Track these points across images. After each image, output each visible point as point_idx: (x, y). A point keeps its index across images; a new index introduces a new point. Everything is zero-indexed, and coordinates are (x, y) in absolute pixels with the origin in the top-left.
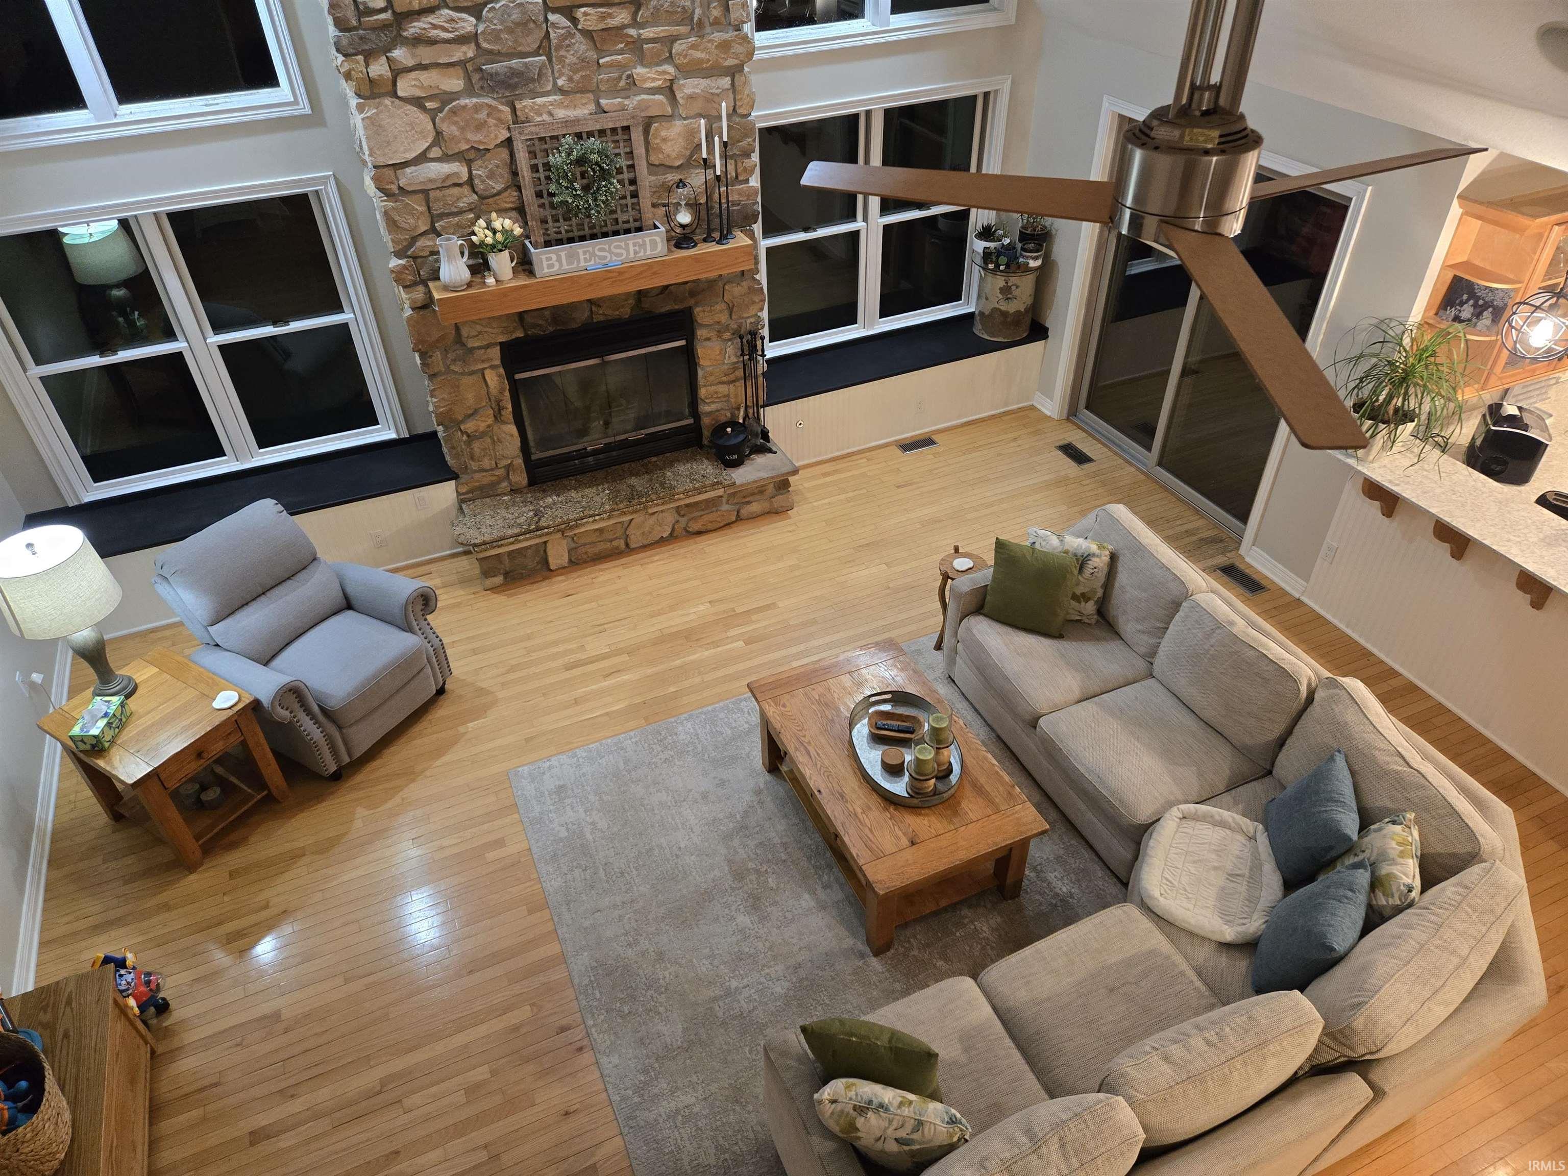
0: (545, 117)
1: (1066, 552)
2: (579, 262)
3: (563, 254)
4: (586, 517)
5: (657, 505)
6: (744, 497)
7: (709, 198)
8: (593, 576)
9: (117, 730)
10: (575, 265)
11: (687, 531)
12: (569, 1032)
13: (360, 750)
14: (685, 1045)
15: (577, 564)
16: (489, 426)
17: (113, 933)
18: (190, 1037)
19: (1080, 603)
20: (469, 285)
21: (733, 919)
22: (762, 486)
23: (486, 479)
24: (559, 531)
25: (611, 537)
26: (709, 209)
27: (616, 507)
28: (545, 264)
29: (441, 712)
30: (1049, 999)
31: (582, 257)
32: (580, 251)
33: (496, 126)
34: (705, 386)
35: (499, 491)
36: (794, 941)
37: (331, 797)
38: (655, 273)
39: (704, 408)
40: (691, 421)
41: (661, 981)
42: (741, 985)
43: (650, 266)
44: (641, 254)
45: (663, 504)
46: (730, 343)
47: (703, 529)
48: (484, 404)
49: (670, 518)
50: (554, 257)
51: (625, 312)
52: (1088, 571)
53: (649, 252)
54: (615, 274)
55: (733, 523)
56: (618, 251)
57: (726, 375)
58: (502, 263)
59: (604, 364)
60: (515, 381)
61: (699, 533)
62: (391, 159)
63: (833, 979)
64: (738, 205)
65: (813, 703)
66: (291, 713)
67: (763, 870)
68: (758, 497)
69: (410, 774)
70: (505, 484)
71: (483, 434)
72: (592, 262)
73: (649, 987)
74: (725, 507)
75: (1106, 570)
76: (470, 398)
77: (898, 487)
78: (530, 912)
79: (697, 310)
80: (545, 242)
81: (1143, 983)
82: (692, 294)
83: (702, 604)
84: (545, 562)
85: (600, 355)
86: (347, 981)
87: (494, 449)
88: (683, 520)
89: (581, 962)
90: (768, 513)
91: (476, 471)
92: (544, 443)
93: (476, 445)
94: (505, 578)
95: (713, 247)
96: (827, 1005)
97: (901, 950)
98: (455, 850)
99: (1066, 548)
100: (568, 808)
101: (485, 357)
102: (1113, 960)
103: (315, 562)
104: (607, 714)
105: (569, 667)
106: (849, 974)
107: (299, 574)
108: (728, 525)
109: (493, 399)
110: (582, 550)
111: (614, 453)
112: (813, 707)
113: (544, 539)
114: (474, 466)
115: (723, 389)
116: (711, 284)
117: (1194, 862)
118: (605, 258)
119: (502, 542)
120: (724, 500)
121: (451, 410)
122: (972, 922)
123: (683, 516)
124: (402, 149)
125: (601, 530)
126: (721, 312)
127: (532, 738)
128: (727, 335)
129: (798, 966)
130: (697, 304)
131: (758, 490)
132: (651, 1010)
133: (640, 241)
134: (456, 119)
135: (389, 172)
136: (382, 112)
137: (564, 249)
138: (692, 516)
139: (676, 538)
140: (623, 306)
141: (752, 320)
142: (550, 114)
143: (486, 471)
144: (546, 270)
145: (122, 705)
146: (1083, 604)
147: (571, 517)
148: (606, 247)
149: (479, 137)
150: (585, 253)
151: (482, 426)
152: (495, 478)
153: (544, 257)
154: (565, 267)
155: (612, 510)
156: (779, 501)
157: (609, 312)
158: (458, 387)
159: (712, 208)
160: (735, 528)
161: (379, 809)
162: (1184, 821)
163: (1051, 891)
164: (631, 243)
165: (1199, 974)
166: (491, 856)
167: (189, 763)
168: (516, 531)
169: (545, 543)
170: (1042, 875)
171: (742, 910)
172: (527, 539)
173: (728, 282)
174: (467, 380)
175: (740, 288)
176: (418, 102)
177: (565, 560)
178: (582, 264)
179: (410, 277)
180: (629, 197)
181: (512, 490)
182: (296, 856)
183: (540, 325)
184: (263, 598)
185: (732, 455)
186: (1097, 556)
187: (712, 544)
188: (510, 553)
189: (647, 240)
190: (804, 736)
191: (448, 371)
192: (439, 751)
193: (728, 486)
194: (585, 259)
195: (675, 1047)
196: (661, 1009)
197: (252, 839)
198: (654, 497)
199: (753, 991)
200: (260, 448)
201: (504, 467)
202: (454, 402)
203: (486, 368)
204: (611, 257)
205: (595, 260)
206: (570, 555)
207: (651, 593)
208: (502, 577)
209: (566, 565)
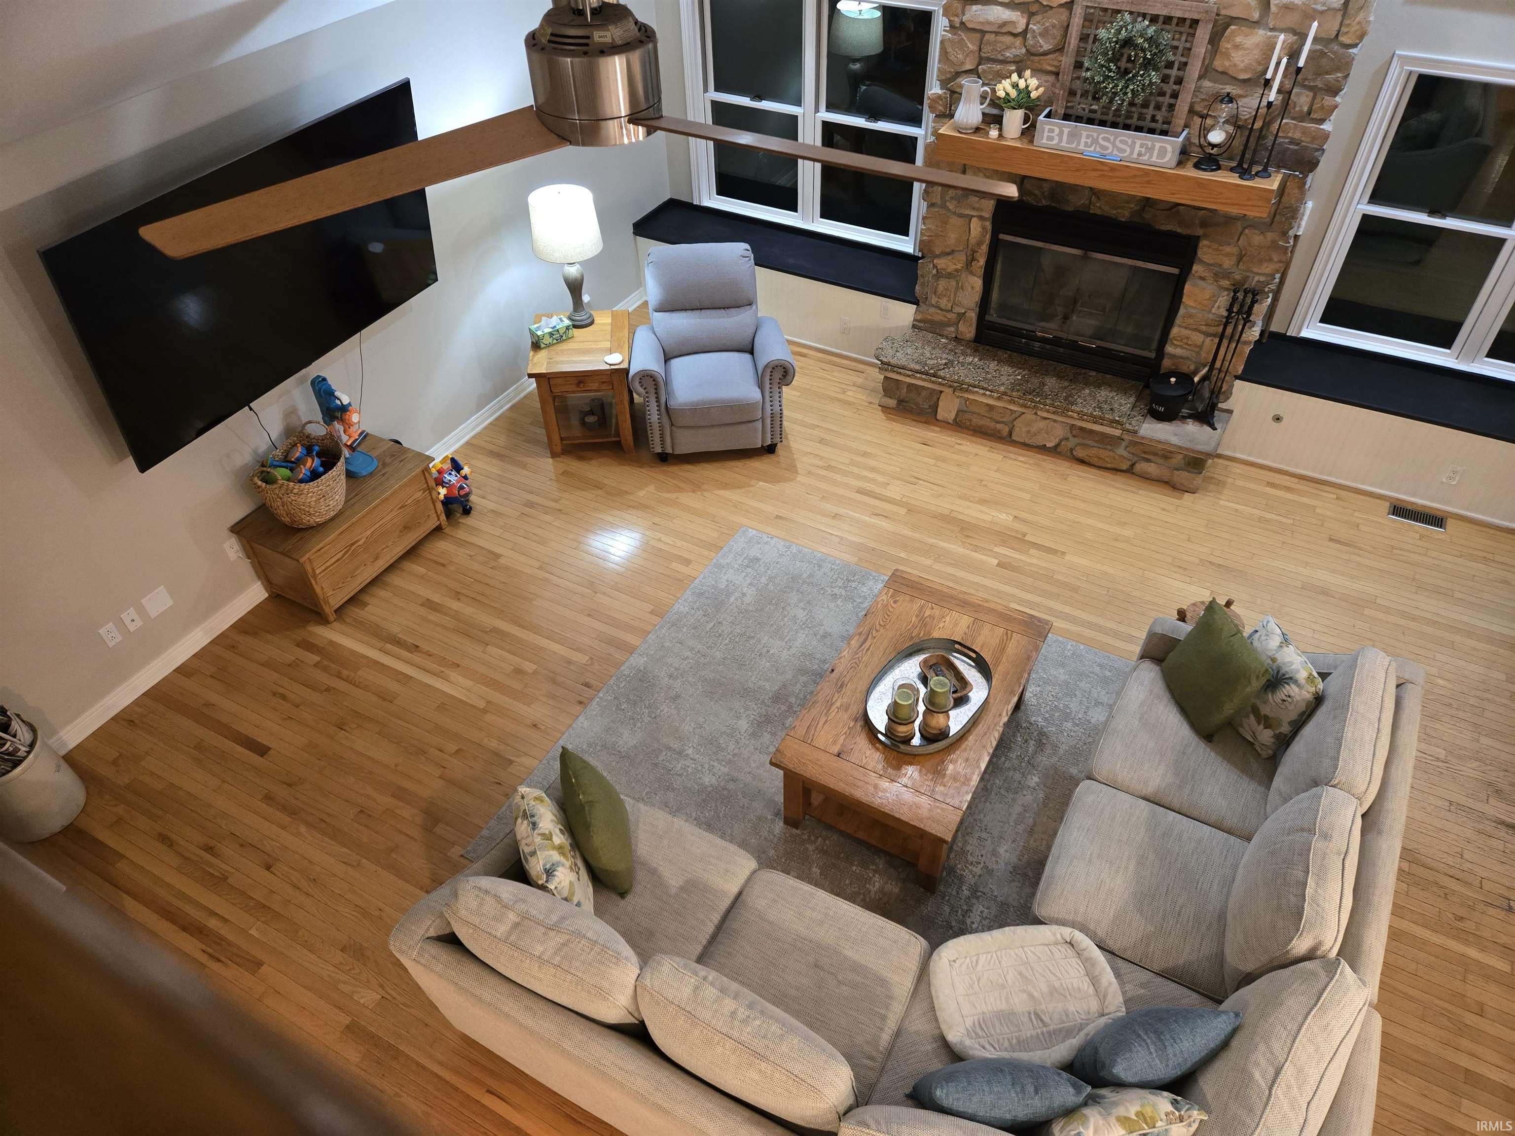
1: (1274, 660)
2: (1079, 144)
3: (1066, 131)
4: (978, 387)
5: (1048, 411)
6: (1145, 452)
7: (1267, 124)
8: (959, 441)
9: (555, 341)
10: (1074, 146)
11: (1072, 454)
12: (587, 689)
13: (681, 450)
14: (623, 754)
15: (960, 426)
16: (957, 270)
17: (494, 461)
18: (461, 534)
19: (1259, 724)
20: (977, 130)
21: (739, 718)
22: (1170, 452)
23: (938, 317)
24: (950, 386)
25: (998, 418)
26: (1261, 137)
27: (1009, 393)
28: (1046, 134)
29: (756, 464)
30: (771, 923)
31: (1083, 140)
32: (1084, 134)
34: (1180, 326)
35: (945, 333)
36: (753, 765)
37: (649, 469)
38: (1149, 182)
39: (1169, 349)
40: (1153, 355)
41: (659, 711)
42: (692, 756)
43: (1147, 173)
44: (1146, 158)
45: (1054, 413)
46: (1226, 293)
47: (1086, 459)
48: (961, 249)
49: (1059, 432)
50: (1057, 130)
51: (1124, 215)
52: (1281, 694)
53: (1154, 159)
54: (1107, 168)
55: (1122, 471)
56: (1123, 147)
57: (1206, 325)
58: (1014, 120)
59: (1085, 258)
60: (998, 239)
61: (1082, 462)
63: (743, 808)
64: (1297, 144)
65: (917, 616)
66: (646, 393)
67: (795, 709)
68: (1160, 461)
69: (697, 487)
70: (952, 329)
71: (949, 276)
72: (1092, 149)
73: (649, 707)
74: (1121, 451)
75: (1302, 707)
76: (952, 238)
77: (1331, 540)
78: (652, 612)
79: (1204, 243)
80: (1065, 114)
81: (844, 988)
82: (1204, 224)
83: (1007, 514)
84: (935, 408)
85: (1086, 249)
86: (540, 568)
87: (955, 294)
88: (1073, 442)
89: (637, 661)
90: (1167, 483)
91: (933, 306)
92: (1003, 307)
93: (942, 284)
94: (898, 404)
95: (1234, 179)
96: (719, 817)
97: (805, 837)
98: (665, 548)
99: (1278, 656)
100: (744, 574)
101: (977, 206)
102: (849, 953)
103: (749, 307)
104: (842, 538)
105: (860, 491)
106: (755, 816)
107: (732, 309)
108: (1116, 470)
109: (970, 246)
110: (967, 416)
111: (1061, 350)
112: (914, 619)
113: (941, 389)
114: (934, 300)
115: (1198, 338)
116: (1230, 220)
117: (1020, 974)
118: (1107, 148)
119: (902, 371)
120: (1124, 444)
121: (929, 242)
122: (875, 871)
123: (1074, 436)
125: (991, 408)
126: (1228, 255)
127: (781, 518)
128: (1225, 283)
129: (734, 780)
130: (1206, 236)
131: (1164, 453)
132: (633, 719)
133: (1150, 144)
137: (1069, 126)
138: (1085, 442)
139: (1060, 453)
140: (1122, 208)
141: (1262, 279)
143: (942, 310)
144: (1044, 141)
145: (568, 328)
146: (1262, 727)
147: (967, 380)
148: (1112, 138)
150: (1088, 137)
151: (951, 268)
152: (946, 319)
153: (1047, 127)
154: (1064, 144)
155: (1004, 393)
156: (1182, 477)
157: (1106, 208)
158: (946, 224)
159: (1265, 137)
160: (1120, 478)
161: (660, 494)
162: (1067, 946)
163: (963, 916)
164: (1138, 143)
165: (898, 1034)
166: (674, 565)
167: (571, 384)
168: (917, 367)
169: (941, 392)
170: (974, 901)
171: (751, 719)
172: (920, 379)
173: (1250, 226)
174: (954, 220)
175: (1261, 237)
177: (951, 417)
178: (1082, 147)
179: (941, 108)
180: (1168, 96)
181: (956, 337)
182: (598, 486)
183: (1036, 195)
184: (697, 312)
185: (1160, 405)
186: (1299, 686)
187: (1080, 477)
188: (910, 385)
189: (1158, 145)
190: (877, 631)
191: (944, 206)
192: (726, 486)
193: (1128, 431)
194: (1086, 143)
195: (618, 749)
196: (639, 724)
197: (593, 462)
198: (1048, 402)
199: (694, 766)
200: (821, 217)
201: (959, 314)
202: (937, 236)
203: (975, 216)
204: (1113, 150)
205: (1095, 147)
206: (957, 415)
207: (982, 481)
208: (895, 402)
209: (951, 421)
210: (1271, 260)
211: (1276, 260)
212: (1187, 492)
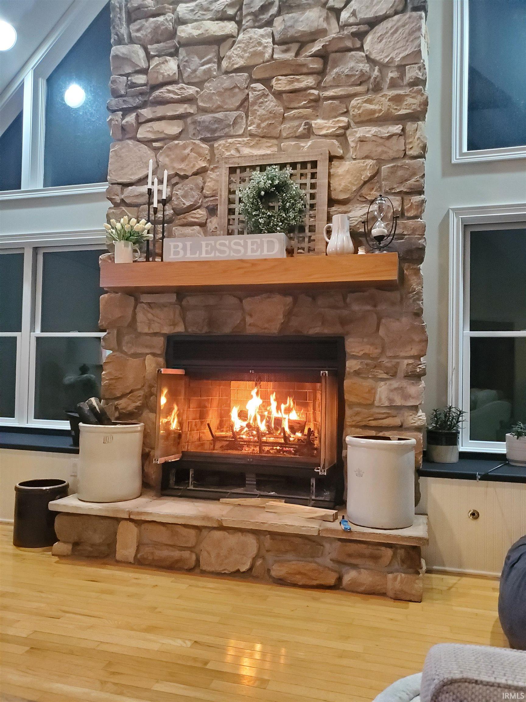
0: (233, 152)
2: (201, 253)
3: (188, 244)
10: (197, 255)
11: (269, 575)
15: (141, 564)
25: (183, 544)
28: (172, 250)
31: (204, 249)
32: (204, 243)
33: (195, 158)
46: (382, 382)
47: (287, 578)
48: (139, 386)
50: (180, 245)
51: (274, 326)
53: (266, 252)
61: (281, 582)
62: (121, 178)
76: (130, 378)
79: (349, 340)
82: (345, 321)
88: (270, 560)
94: (73, 550)
109: (146, 382)
110: (150, 549)
116: (365, 313)
123: (268, 552)
124: (130, 173)
130: (349, 334)
134: (170, 153)
135: (119, 188)
136: (124, 147)
138: (282, 557)
139: (255, 576)
140: (273, 320)
142: (238, 150)
144: (172, 256)
149: (182, 166)
151: (132, 406)
153: (172, 244)
154: (189, 255)
156: (398, 580)
157: (259, 323)
158: (124, 367)
164: (249, 242)
174: (132, 362)
176: (148, 142)
177: (131, 554)
178: (204, 255)
183: (196, 325)
189: (265, 241)
191: (120, 349)
202: (117, 379)
203: (147, 354)
204: (230, 252)
205: (215, 253)
206: (138, 551)
207: (156, 608)
208: (70, 547)
209: (131, 560)
210: (412, 341)
211: (417, 340)
212: (411, 601)
